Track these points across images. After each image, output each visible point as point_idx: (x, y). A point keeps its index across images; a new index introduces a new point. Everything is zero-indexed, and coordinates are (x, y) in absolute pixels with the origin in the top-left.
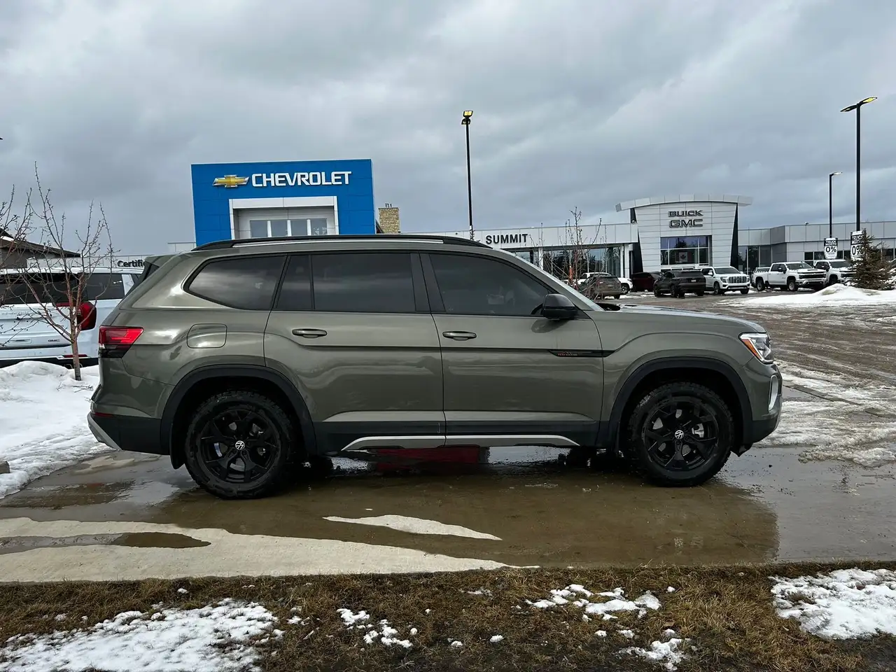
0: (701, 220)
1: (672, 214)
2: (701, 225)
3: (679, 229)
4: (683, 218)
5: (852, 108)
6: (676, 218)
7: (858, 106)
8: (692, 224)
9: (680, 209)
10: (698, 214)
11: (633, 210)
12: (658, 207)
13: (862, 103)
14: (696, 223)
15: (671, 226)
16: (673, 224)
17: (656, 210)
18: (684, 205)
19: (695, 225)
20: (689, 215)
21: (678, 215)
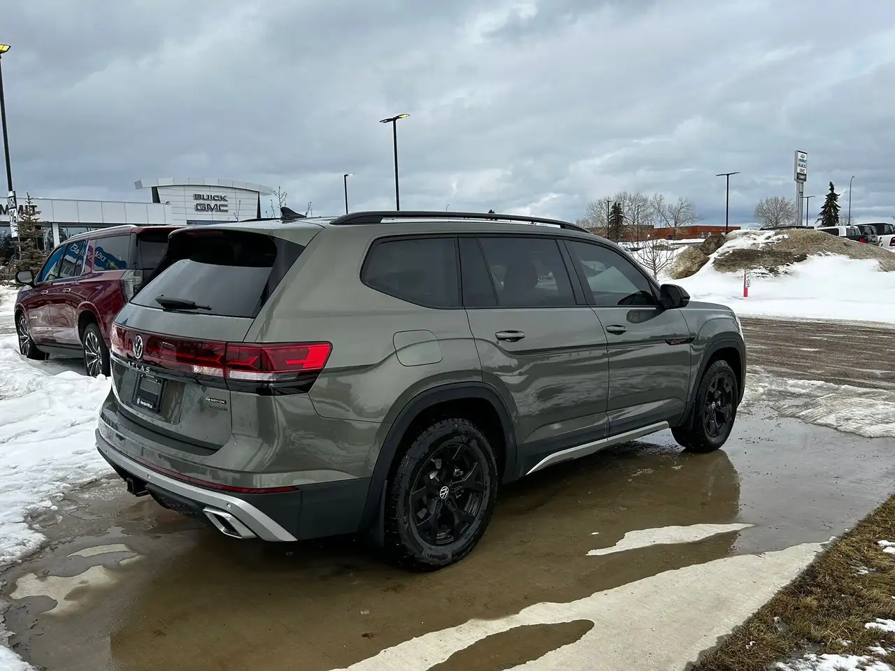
0: (226, 206)
1: (197, 197)
2: (227, 211)
3: (205, 213)
4: (208, 202)
5: (389, 120)
6: (202, 202)
7: (394, 120)
8: (218, 209)
9: (205, 192)
10: (223, 199)
11: (155, 190)
12: (182, 188)
13: (398, 117)
14: (222, 208)
15: (197, 210)
16: (199, 208)
17: (181, 191)
18: (208, 189)
19: (220, 210)
20: (214, 200)
21: (203, 199)
